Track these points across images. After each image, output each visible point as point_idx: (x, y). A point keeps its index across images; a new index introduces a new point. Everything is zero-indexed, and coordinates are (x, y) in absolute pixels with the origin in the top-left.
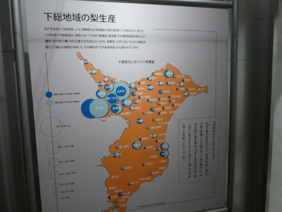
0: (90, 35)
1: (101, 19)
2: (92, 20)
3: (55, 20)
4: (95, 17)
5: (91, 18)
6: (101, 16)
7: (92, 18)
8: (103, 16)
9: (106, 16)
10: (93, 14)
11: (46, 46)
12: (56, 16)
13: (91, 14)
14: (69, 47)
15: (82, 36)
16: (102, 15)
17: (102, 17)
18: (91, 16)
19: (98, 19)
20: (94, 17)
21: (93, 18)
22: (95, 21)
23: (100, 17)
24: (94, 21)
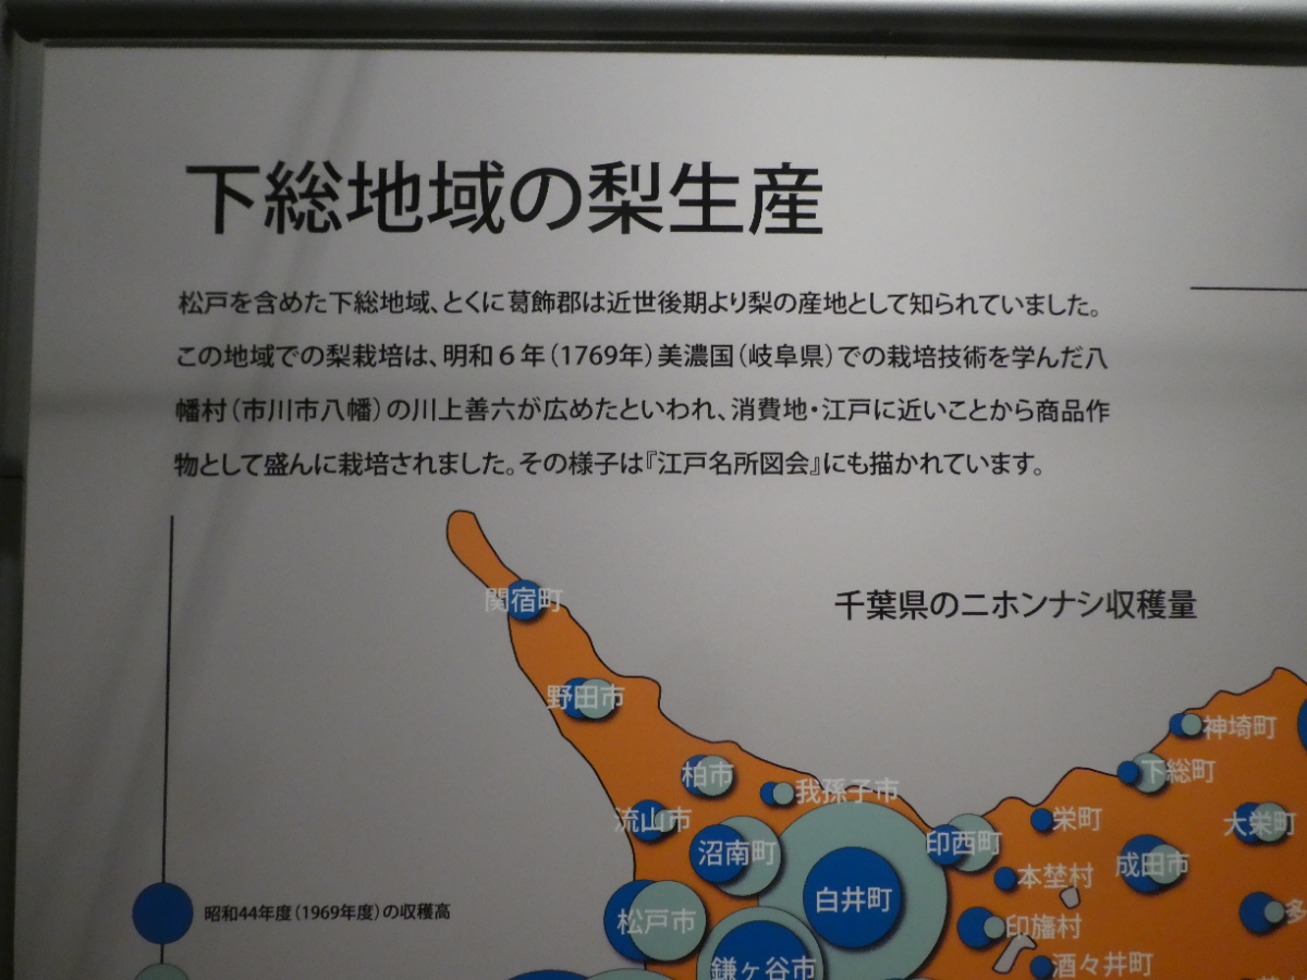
0: (575, 354)
1: (684, 203)
2: (608, 215)
3: (281, 230)
4: (635, 187)
5: (594, 195)
6: (684, 177)
7: (609, 198)
8: (706, 179)
9: (734, 180)
10: (620, 164)
11: (178, 458)
12: (290, 190)
13: (595, 168)
14: (378, 463)
15: (507, 358)
16: (696, 171)
17: (693, 191)
18: (593, 178)
19: (658, 210)
20: (622, 192)
21: (617, 200)
22: (633, 222)
23: (675, 191)
24: (618, 223)
